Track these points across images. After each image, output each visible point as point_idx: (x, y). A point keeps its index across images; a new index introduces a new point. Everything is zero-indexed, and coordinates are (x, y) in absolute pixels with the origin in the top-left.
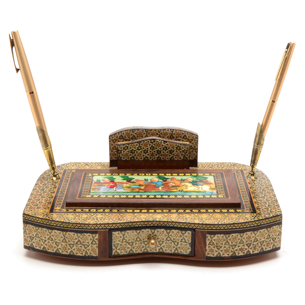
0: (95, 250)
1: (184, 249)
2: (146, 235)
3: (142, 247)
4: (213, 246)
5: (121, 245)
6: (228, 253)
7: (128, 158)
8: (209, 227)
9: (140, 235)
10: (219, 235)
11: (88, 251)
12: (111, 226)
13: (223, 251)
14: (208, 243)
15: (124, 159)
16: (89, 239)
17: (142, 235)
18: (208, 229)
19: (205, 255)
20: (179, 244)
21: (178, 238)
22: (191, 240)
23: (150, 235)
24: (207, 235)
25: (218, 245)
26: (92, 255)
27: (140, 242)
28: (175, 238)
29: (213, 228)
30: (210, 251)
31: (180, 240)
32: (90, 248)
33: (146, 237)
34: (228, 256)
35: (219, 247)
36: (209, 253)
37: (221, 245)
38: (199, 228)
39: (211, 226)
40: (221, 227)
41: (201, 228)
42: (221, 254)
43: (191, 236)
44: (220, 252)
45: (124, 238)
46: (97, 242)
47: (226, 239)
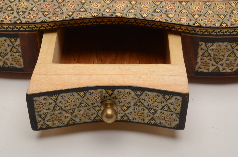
0: (19, 60)
2: (96, 98)
3: (90, 114)
4: (209, 58)
6: (231, 68)
8: (205, 32)
9: (86, 97)
10: (220, 44)
11: (7, 61)
12: (40, 27)
13: (224, 65)
14: (200, 53)
16: (6, 45)
17: (90, 98)
18: (203, 34)
19: (195, 70)
20: (159, 112)
21: (156, 104)
23: (105, 97)
24: (200, 43)
25: (216, 57)
26: (14, 66)
27: (86, 108)
29: (212, 34)
30: (203, 65)
31: (160, 107)
32: (9, 56)
33: (98, 100)
34: (230, 71)
35: (218, 60)
36: (201, 67)
37: (221, 57)
38: (188, 31)
39: (209, 31)
40: (226, 32)
41: (191, 32)
42: (221, 70)
44: (220, 66)
45: (56, 104)
46: (20, 50)
47: (231, 48)
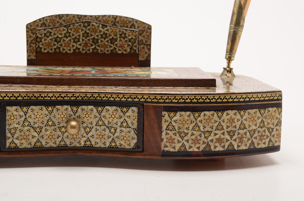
1: (125, 139)
2: (62, 116)
3: (56, 137)
4: (174, 132)
5: (21, 131)
6: (198, 145)
7: (51, 49)
8: (166, 99)
9: (53, 114)
10: (183, 113)
13: (190, 141)
14: (164, 126)
15: (46, 51)
17: (57, 116)
18: (165, 102)
19: (161, 149)
20: (118, 130)
21: (115, 120)
22: (138, 124)
23: (70, 116)
24: (164, 113)
25: (181, 130)
27: (52, 127)
28: (110, 120)
29: (173, 101)
30: (168, 141)
31: (119, 124)
33: (64, 119)
34: (197, 150)
35: (183, 135)
36: (168, 144)
37: (186, 131)
38: (150, 100)
39: (170, 98)
40: (187, 99)
41: (153, 100)
42: (187, 147)
43: (137, 115)
44: (186, 143)
45: (26, 118)
47: (194, 120)
